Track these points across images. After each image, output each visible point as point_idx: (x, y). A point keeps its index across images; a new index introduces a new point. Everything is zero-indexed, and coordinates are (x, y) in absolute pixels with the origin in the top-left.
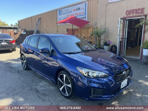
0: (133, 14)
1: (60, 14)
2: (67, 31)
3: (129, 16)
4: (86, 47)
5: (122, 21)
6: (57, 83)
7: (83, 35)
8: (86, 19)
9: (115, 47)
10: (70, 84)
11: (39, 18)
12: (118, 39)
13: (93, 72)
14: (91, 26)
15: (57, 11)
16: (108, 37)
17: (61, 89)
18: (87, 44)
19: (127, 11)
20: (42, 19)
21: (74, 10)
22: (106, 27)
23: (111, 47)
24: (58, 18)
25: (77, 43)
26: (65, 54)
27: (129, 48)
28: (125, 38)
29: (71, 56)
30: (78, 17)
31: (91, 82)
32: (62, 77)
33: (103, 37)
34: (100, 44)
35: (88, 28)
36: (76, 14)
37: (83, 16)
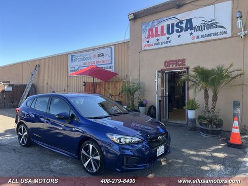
0: (173, 66)
1: (72, 60)
2: (84, 85)
3: (168, 67)
4: (115, 108)
5: (160, 74)
6: (79, 159)
7: (110, 91)
8: (113, 70)
9: (154, 108)
10: (98, 155)
11: (37, 66)
12: (157, 98)
13: (125, 138)
14: (120, 79)
15: (67, 56)
16: (144, 94)
17: (86, 165)
18: (116, 105)
19: (166, 62)
20: (41, 66)
21: (95, 56)
22: (141, 81)
23: (148, 108)
24: (69, 67)
25: (100, 103)
26: (90, 120)
27: (174, 109)
28: (166, 96)
29: (99, 121)
30: (100, 66)
31: (123, 148)
32: (87, 149)
33: (136, 94)
34: (133, 105)
35: (116, 82)
36: (97, 62)
37: (108, 66)
